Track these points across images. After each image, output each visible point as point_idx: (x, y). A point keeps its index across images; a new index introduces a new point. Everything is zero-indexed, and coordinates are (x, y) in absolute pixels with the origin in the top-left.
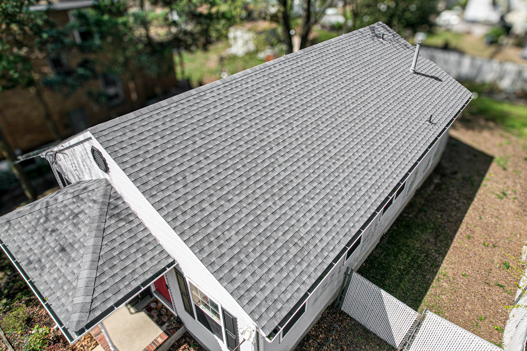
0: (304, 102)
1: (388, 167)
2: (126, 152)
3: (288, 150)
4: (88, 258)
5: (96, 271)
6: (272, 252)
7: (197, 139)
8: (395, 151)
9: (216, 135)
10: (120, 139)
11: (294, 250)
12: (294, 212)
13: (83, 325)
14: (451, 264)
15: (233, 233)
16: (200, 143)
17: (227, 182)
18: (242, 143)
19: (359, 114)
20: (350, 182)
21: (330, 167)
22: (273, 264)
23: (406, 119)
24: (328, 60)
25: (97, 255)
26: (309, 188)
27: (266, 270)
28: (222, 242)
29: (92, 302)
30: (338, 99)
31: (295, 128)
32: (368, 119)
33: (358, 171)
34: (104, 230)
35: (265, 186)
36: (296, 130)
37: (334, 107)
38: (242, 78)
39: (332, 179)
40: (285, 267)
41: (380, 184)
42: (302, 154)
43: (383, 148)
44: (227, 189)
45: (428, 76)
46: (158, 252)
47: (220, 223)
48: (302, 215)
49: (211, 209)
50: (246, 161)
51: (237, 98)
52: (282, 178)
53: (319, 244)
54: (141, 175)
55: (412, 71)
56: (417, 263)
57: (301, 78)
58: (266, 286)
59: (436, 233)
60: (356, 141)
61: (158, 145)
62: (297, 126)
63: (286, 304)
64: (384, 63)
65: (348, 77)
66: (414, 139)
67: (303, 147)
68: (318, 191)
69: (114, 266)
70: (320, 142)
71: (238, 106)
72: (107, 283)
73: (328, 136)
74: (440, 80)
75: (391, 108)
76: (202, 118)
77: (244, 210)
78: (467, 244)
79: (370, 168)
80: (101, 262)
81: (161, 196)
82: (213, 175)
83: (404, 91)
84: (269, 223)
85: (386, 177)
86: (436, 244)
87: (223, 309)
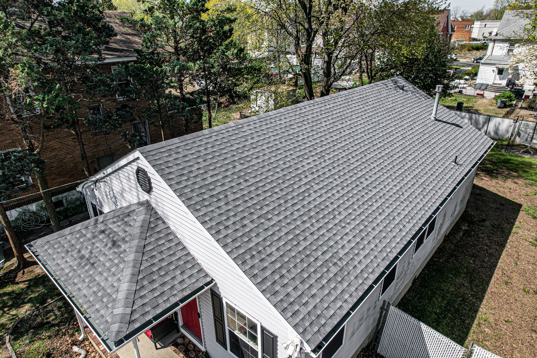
0: (334, 139)
1: (419, 200)
2: (172, 170)
3: (322, 179)
4: (128, 272)
5: (136, 284)
6: (312, 270)
7: (237, 164)
8: (425, 186)
9: (254, 162)
10: (166, 159)
11: (334, 270)
12: (332, 235)
13: (122, 335)
14: (491, 310)
15: (274, 249)
16: (239, 167)
17: (267, 203)
18: (278, 170)
19: (387, 152)
20: (383, 211)
21: (363, 196)
22: (314, 281)
23: (432, 159)
24: (354, 105)
25: (137, 270)
26: (345, 214)
27: (308, 286)
28: (263, 256)
29: (131, 314)
30: (365, 138)
31: (327, 161)
32: (395, 157)
33: (391, 202)
34: (144, 246)
35: (302, 209)
36: (328, 162)
37: (362, 145)
38: (276, 116)
39: (366, 207)
40: (326, 285)
41: (413, 215)
42: (335, 183)
43: (413, 183)
44: (266, 209)
45: (449, 123)
46: (196, 270)
47: (261, 239)
48: (340, 237)
49: (252, 226)
50: (283, 186)
51: (272, 132)
52: (318, 203)
53: (358, 266)
54: (186, 191)
55: (433, 118)
56: (454, 307)
57: (330, 118)
58: (309, 301)
59: (471, 278)
60: (386, 175)
61: (201, 166)
62: (329, 159)
63: (330, 321)
64: (406, 110)
65: (374, 120)
66: (441, 177)
67: (336, 177)
68: (353, 217)
69: (154, 281)
70: (352, 174)
71: (273, 138)
72: (146, 297)
73: (359, 170)
74: (461, 127)
75: (416, 149)
76: (241, 146)
77: (283, 229)
78: (505, 289)
79: (402, 200)
80: (141, 276)
81: (204, 210)
82: (253, 196)
83: (427, 135)
84: (308, 243)
85: (419, 209)
86: (472, 289)
87: (263, 328)
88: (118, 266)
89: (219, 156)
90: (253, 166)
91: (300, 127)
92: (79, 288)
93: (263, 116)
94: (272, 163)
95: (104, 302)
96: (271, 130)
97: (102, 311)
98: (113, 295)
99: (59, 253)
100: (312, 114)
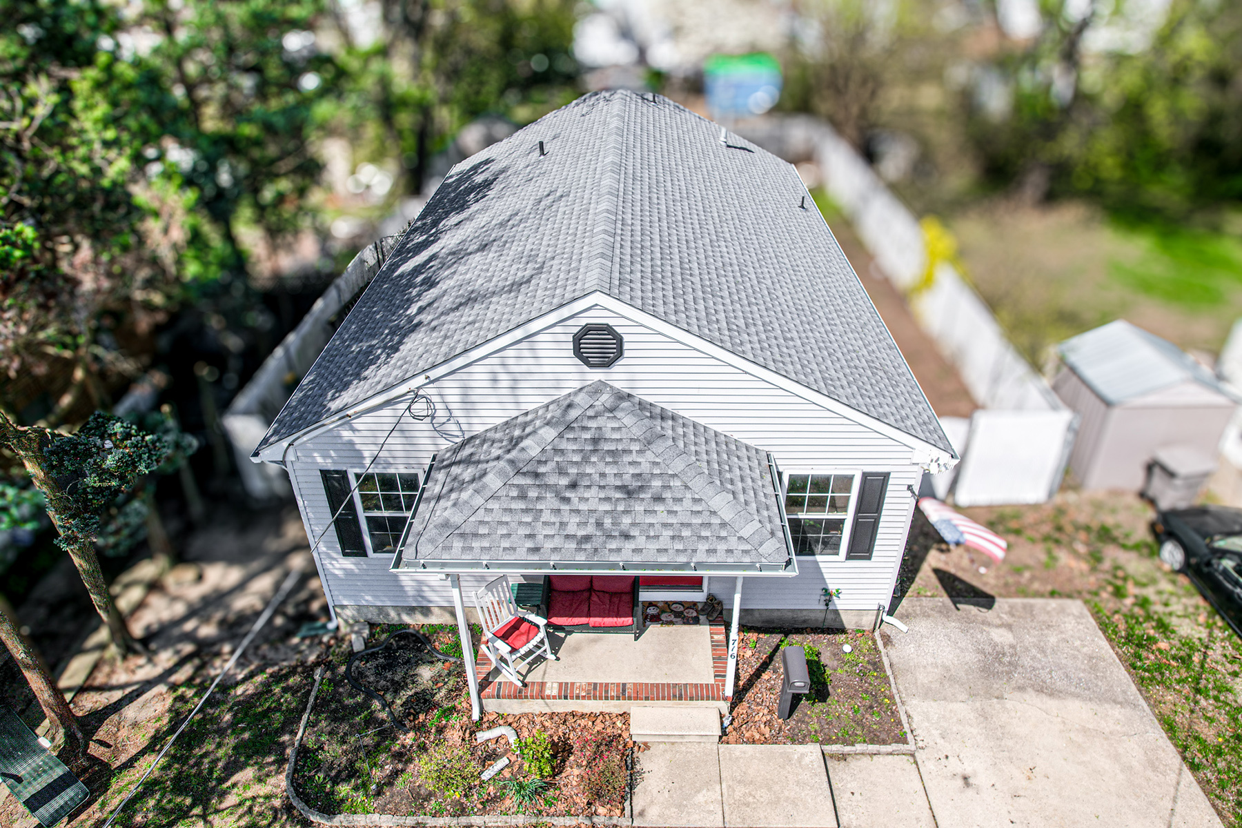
3: (759, 271)
4: (699, 483)
5: (725, 493)
6: (874, 381)
7: (689, 277)
11: (882, 374)
12: (839, 337)
15: (833, 371)
16: (696, 281)
18: (722, 272)
22: (886, 392)
25: (706, 475)
28: (838, 383)
29: (763, 526)
34: (675, 444)
35: (793, 316)
42: (772, 272)
45: (739, 148)
46: (744, 449)
47: (815, 365)
48: (846, 338)
49: (793, 353)
50: (750, 292)
52: (792, 303)
55: (724, 144)
61: (671, 293)
67: (764, 263)
68: (827, 310)
69: (731, 480)
72: (748, 501)
73: (764, 246)
74: (750, 151)
77: (811, 345)
80: (717, 482)
82: (749, 315)
84: (840, 354)
87: (865, 475)
88: (670, 487)
89: (663, 271)
90: (700, 274)
91: (658, 198)
92: (634, 551)
93: (613, 191)
94: (707, 264)
95: (707, 537)
96: (648, 214)
97: (719, 547)
98: (712, 522)
99: (509, 535)
100: (642, 172)
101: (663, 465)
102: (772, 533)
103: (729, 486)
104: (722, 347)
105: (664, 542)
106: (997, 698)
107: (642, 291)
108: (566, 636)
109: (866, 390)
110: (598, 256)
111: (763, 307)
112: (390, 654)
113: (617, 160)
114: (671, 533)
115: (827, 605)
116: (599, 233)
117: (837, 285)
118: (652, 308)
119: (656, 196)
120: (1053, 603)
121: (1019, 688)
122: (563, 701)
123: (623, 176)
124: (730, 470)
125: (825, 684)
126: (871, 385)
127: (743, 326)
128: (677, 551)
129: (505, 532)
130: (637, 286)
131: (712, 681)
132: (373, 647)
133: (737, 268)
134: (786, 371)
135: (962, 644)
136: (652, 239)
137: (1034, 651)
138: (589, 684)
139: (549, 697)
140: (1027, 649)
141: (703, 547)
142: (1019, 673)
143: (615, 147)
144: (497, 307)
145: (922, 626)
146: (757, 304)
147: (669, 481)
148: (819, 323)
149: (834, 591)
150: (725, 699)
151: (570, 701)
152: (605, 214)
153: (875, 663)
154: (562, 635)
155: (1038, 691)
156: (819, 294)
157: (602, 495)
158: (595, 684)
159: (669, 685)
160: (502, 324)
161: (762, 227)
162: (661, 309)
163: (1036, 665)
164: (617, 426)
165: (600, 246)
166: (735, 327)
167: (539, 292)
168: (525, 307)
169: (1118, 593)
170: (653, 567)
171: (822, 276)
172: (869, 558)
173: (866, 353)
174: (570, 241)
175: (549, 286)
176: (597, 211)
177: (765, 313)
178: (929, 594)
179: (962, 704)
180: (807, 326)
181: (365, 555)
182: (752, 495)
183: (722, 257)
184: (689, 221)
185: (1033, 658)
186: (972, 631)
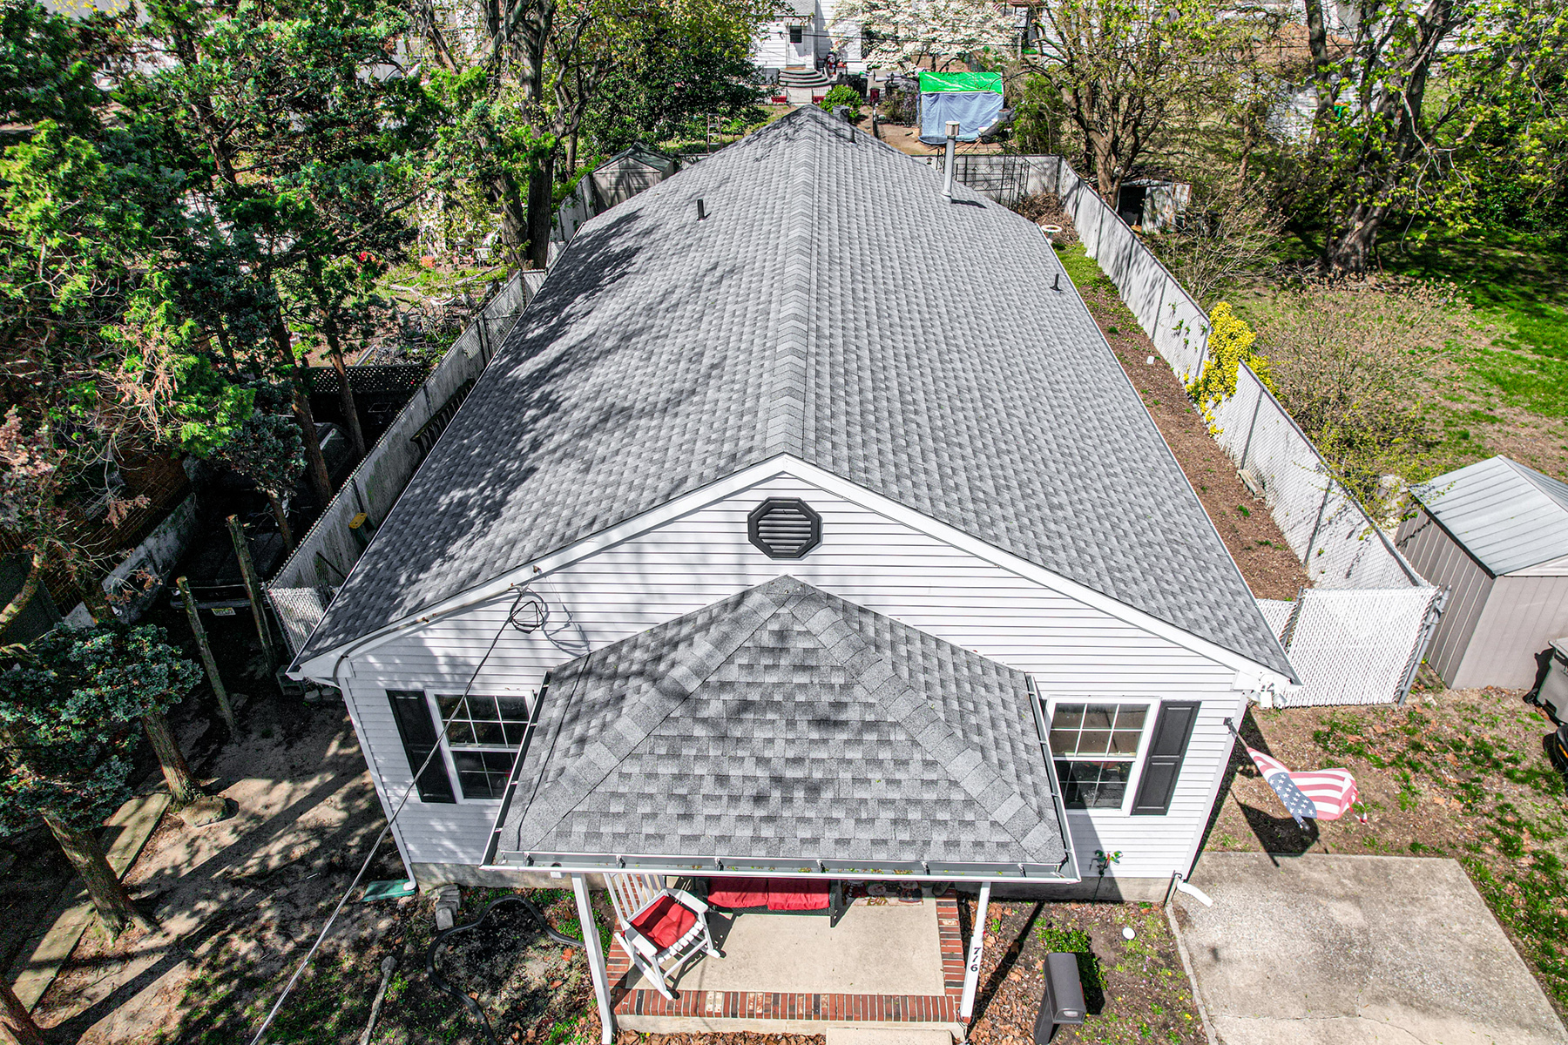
1: (1105, 383)
3: (1007, 395)
4: (933, 737)
5: (970, 751)
6: (1176, 565)
7: (912, 416)
9: (920, 399)
10: (842, 455)
11: (1185, 552)
12: (1123, 495)
13: (1059, 844)
15: (1120, 555)
16: (923, 422)
17: (1025, 477)
18: (957, 402)
20: (1107, 423)
21: (1067, 406)
22: (1194, 581)
24: (852, 206)
25: (940, 724)
26: (1091, 450)
27: (1199, 592)
28: (1129, 575)
29: (1026, 802)
33: (1095, 402)
34: (896, 673)
35: (1059, 467)
36: (974, 356)
40: (1206, 580)
41: (1130, 414)
44: (1038, 489)
45: (967, 203)
46: (993, 672)
47: (1095, 547)
48: (1132, 495)
49: (1064, 530)
50: (998, 433)
52: (1055, 445)
55: (947, 199)
58: (1223, 614)
60: (1040, 352)
61: (890, 446)
64: (905, 192)
66: (1075, 327)
67: (1012, 383)
68: (1102, 451)
69: (978, 727)
71: (874, 334)
72: (1004, 761)
73: (1010, 354)
74: (984, 207)
76: (869, 373)
77: (1087, 514)
79: (1097, 391)
80: (958, 732)
82: (1000, 472)
83: (980, 242)
84: (1127, 523)
85: (1122, 400)
87: (1165, 705)
88: (889, 742)
89: (876, 409)
90: (928, 409)
91: (865, 290)
92: (837, 842)
93: (803, 284)
94: (936, 391)
95: (946, 821)
96: (851, 316)
97: (963, 838)
98: (952, 797)
99: (654, 816)
100: (841, 251)
101: (879, 708)
102: (1040, 814)
103: (976, 739)
104: (966, 533)
105: (882, 829)
106: (1347, 1014)
107: (849, 447)
108: (734, 918)
109: (1167, 582)
110: (784, 392)
111: (1017, 457)
112: (488, 934)
113: (806, 234)
114: (892, 815)
115: (1101, 873)
116: (783, 354)
117: (1111, 408)
118: (863, 475)
119: (861, 286)
120: (1417, 863)
121: (1377, 998)
122: (730, 1019)
123: (815, 258)
124: (976, 711)
125: (1099, 991)
126: (1173, 572)
127: (993, 492)
128: (902, 842)
129: (648, 810)
130: (841, 438)
131: (941, 992)
132: (465, 923)
133: (977, 394)
134: (1057, 564)
135: (1290, 927)
136: (859, 357)
137: (1395, 940)
138: (768, 995)
139: (710, 1014)
140: (1385, 937)
141: (939, 837)
142: (1375, 974)
143: (803, 214)
144: (638, 462)
145: (1232, 896)
146: (1009, 452)
147: (889, 733)
148: (1093, 474)
149: (1112, 855)
150: (960, 1020)
151: (739, 1020)
152: (793, 322)
153: (1167, 956)
154: (728, 916)
155: (1405, 1004)
156: (1090, 425)
157: (791, 754)
158: (776, 995)
159: (880, 997)
160: (645, 494)
161: (1006, 324)
162: (876, 476)
163: (1398, 961)
164: (812, 646)
165: (785, 376)
166: (981, 495)
167: (699, 444)
168: (679, 469)
169: (1510, 848)
170: (865, 867)
171: (1090, 395)
172: (1164, 813)
173: (1160, 518)
174: (743, 362)
175: (714, 436)
176: (781, 316)
177: (1021, 467)
178: (1239, 846)
179: (1296, 1023)
180: (1079, 482)
181: (452, 800)
182: (1008, 748)
183: (956, 378)
184: (909, 323)
185: (1394, 950)
186: (1302, 905)
